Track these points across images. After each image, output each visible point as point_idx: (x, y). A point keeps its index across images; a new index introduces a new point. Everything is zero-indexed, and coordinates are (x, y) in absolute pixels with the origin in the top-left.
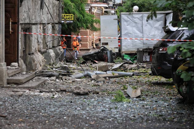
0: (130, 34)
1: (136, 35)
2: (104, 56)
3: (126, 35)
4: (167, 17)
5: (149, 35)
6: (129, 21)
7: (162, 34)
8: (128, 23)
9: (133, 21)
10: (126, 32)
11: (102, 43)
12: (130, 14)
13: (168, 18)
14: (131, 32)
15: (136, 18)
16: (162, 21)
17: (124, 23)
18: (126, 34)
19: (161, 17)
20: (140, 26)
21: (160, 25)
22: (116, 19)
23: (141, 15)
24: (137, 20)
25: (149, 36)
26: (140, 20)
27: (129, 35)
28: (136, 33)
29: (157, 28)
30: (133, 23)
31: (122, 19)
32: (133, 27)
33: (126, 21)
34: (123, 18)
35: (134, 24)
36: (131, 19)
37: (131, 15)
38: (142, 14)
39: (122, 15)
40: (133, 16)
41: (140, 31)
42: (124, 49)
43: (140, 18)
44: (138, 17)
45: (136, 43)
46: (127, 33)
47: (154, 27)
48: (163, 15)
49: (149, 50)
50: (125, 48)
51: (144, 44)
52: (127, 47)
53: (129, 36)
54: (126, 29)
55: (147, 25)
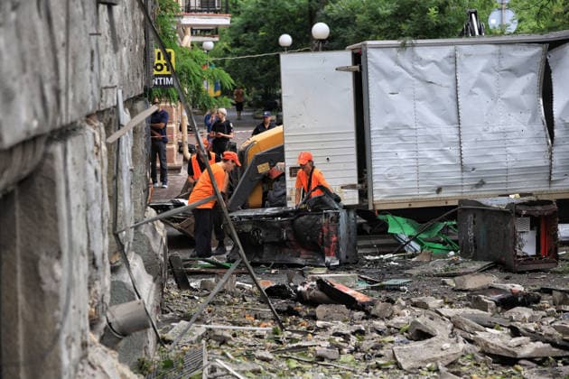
0: (407, 127)
1: (430, 131)
2: (325, 228)
3: (387, 131)
4: (552, 57)
5: (485, 130)
6: (401, 73)
7: (535, 126)
8: (398, 81)
9: (415, 77)
10: (389, 119)
11: (291, 169)
12: (404, 46)
13: (559, 60)
14: (410, 122)
15: (429, 62)
16: (531, 76)
17: (380, 83)
18: (387, 128)
19: (532, 57)
20: (445, 94)
21: (524, 92)
22: (347, 69)
23: (448, 50)
24: (431, 72)
25: (485, 135)
26: (445, 71)
27: (402, 132)
28: (431, 126)
29: (514, 105)
30: (417, 82)
31: (371, 69)
32: (419, 100)
33: (389, 76)
34: (373, 64)
35: (421, 89)
36: (409, 66)
37: (408, 49)
38: (452, 48)
39: (370, 51)
40: (414, 55)
41: (446, 118)
42: (381, 191)
43: (446, 62)
44: (438, 60)
45: (431, 167)
46: (390, 123)
47: (502, 99)
48: (537, 50)
49: (539, 208)
50: (386, 187)
51: (463, 167)
52: (394, 184)
53: (400, 138)
54: (388, 110)
55: (477, 90)
